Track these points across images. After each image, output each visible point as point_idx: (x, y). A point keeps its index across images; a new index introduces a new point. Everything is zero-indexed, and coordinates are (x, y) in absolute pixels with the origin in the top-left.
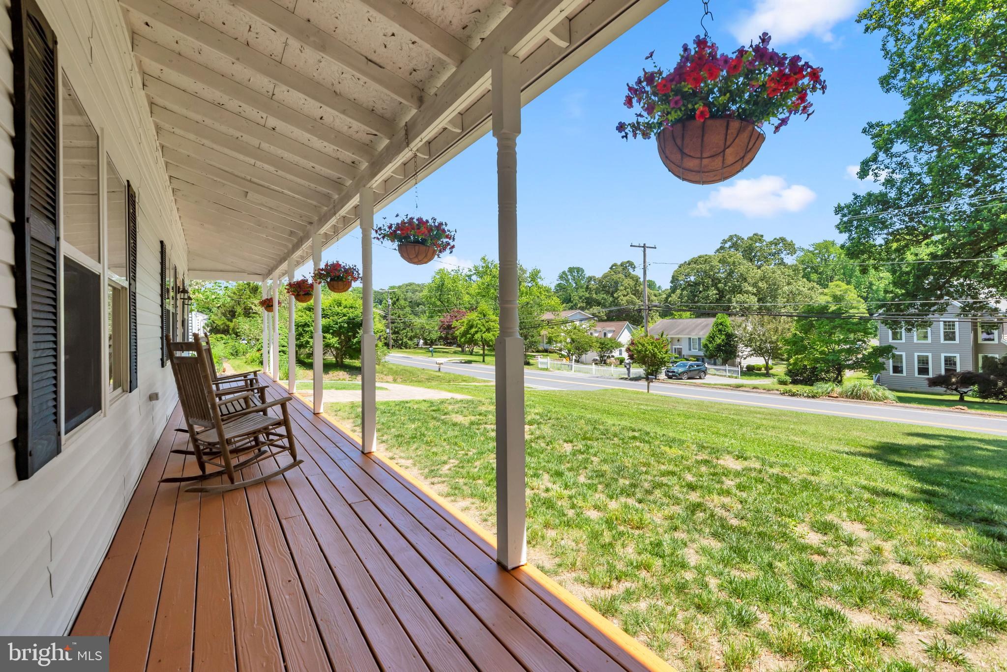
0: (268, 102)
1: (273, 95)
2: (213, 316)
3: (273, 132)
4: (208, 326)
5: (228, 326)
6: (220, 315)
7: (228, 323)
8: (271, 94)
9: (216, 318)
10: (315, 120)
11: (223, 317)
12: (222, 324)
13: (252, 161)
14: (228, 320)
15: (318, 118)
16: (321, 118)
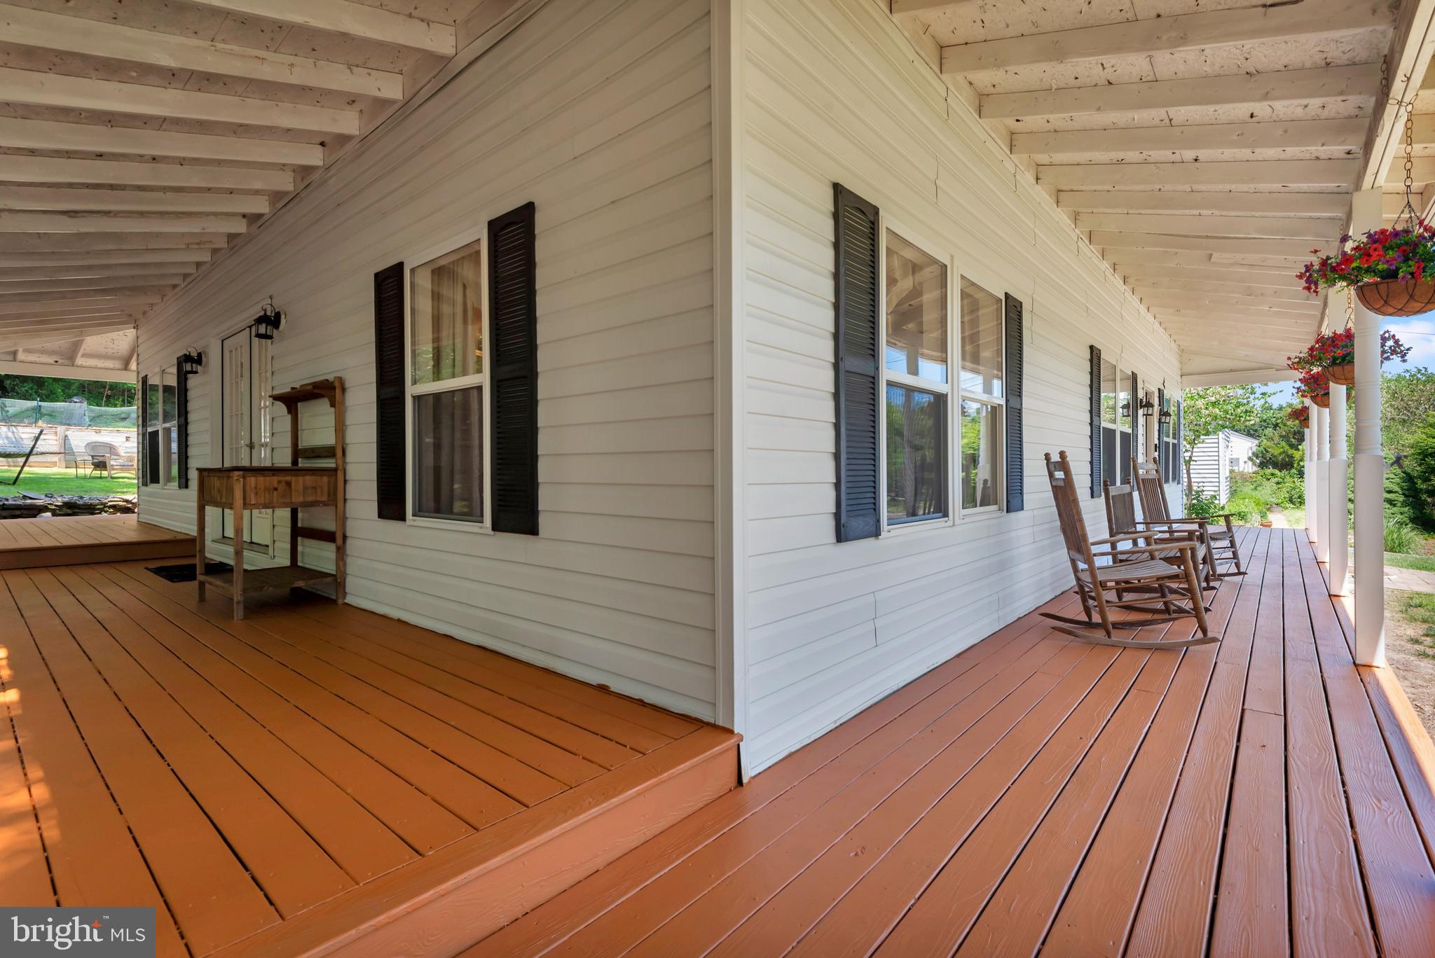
0: (1170, 133)
1: (1171, 120)
2: (1265, 441)
3: (1197, 164)
4: (1257, 457)
5: (1291, 457)
6: (1277, 439)
7: (1291, 451)
8: (1167, 121)
9: (1269, 444)
10: (1245, 123)
11: (1284, 444)
12: (1280, 454)
13: (1196, 212)
14: (1292, 446)
15: (1248, 119)
16: (1252, 116)
